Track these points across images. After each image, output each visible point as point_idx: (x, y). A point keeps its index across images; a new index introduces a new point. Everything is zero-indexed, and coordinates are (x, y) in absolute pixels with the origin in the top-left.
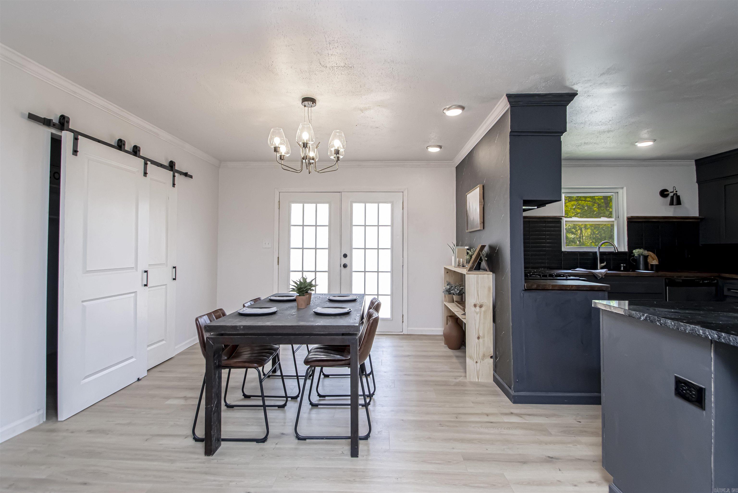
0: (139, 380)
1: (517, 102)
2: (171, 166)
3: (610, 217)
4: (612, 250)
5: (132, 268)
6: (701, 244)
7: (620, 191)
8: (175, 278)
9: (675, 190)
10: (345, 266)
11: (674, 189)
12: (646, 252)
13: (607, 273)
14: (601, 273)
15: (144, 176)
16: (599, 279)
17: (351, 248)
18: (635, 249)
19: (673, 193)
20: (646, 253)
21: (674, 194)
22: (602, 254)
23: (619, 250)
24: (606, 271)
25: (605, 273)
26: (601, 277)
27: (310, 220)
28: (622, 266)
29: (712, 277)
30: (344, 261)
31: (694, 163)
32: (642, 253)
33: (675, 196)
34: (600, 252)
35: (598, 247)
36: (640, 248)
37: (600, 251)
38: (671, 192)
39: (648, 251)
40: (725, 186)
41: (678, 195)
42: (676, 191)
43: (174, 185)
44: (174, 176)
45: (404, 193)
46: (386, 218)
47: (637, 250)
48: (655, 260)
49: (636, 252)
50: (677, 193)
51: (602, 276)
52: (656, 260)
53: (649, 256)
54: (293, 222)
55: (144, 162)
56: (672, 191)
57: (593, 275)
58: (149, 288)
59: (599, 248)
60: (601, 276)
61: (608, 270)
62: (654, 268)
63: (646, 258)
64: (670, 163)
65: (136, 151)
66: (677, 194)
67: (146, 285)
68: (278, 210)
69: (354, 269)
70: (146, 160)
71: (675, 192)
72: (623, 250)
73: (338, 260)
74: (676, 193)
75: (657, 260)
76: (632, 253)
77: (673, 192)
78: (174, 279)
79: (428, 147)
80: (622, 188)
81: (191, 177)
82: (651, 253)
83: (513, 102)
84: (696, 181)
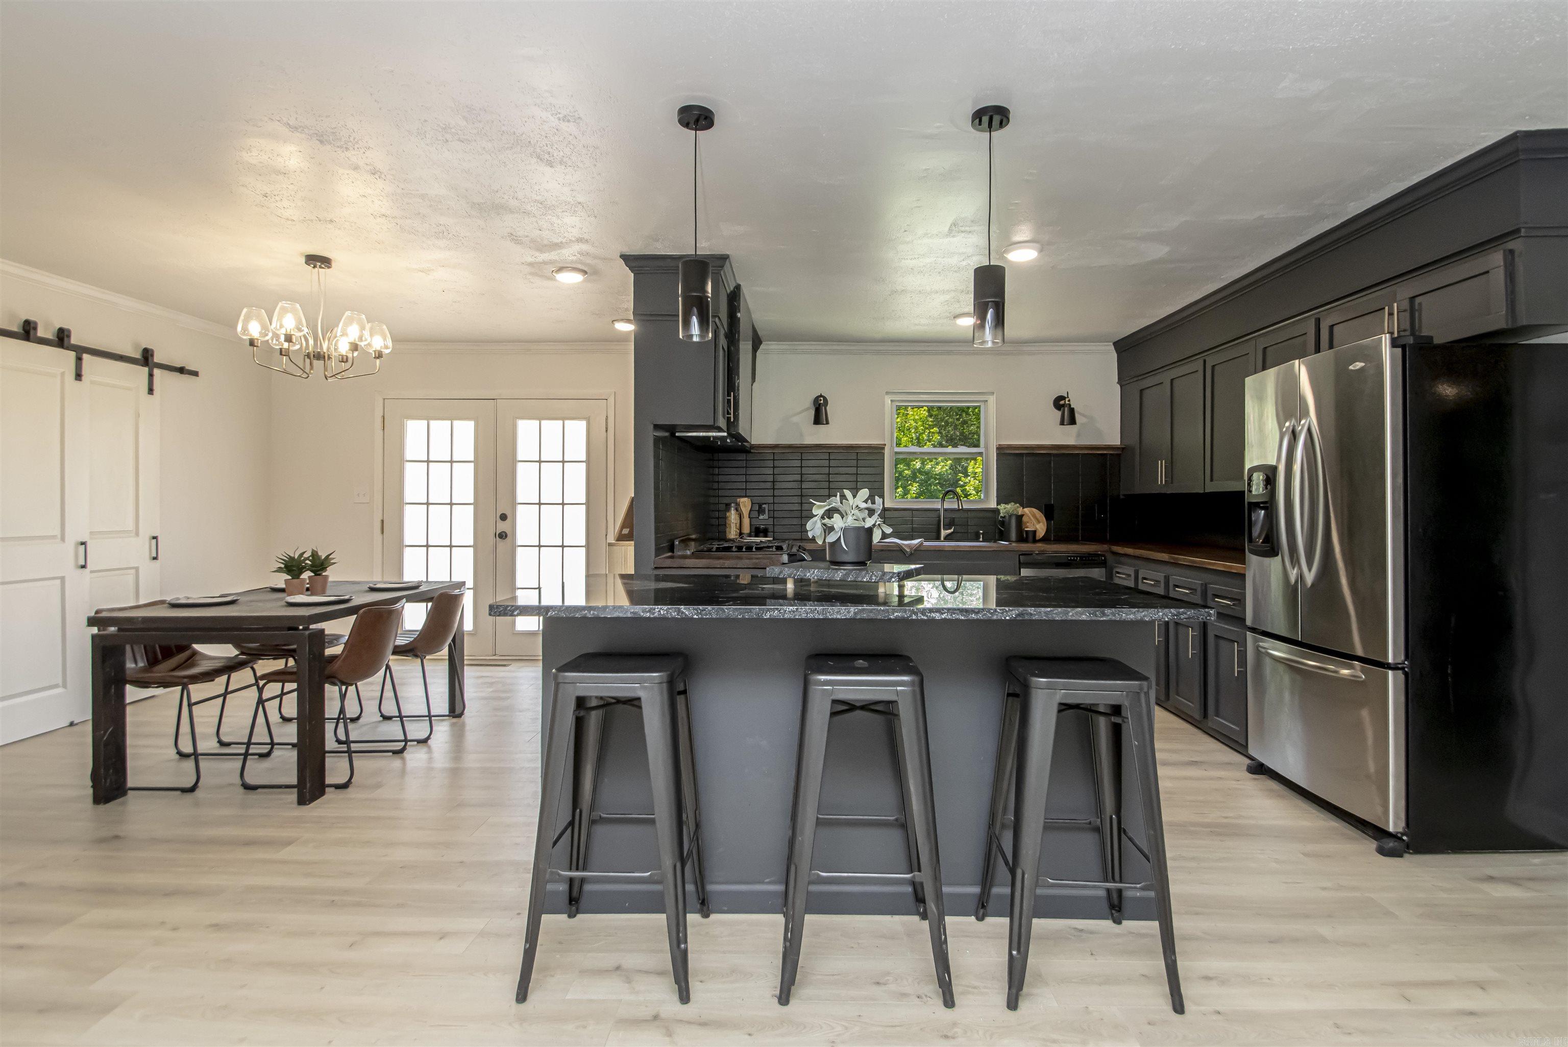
0: (72, 724)
1: (640, 267)
2: (146, 358)
3: (977, 446)
5: (54, 537)
6: (1124, 495)
7: (990, 398)
8: (156, 556)
10: (503, 536)
11: (1073, 399)
12: (1024, 508)
15: (76, 379)
17: (514, 504)
20: (1024, 510)
22: (949, 512)
23: (983, 506)
27: (440, 451)
28: (982, 533)
29: (1099, 553)
30: (503, 526)
31: (1113, 348)
32: (1015, 510)
33: (1066, 409)
34: (946, 509)
35: (939, 500)
36: (1014, 502)
37: (944, 507)
39: (1027, 507)
40: (1142, 391)
43: (151, 391)
44: (151, 375)
45: (608, 402)
46: (577, 449)
47: (1009, 506)
48: (1041, 524)
49: (1007, 509)
52: (1043, 523)
53: (1027, 516)
54: (409, 456)
55: (76, 356)
58: (92, 572)
59: (942, 503)
60: (908, 550)
61: (956, 542)
63: (1019, 518)
64: (1070, 348)
65: (62, 339)
66: (1070, 405)
67: (83, 567)
68: (382, 433)
69: (519, 543)
70: (80, 351)
72: (987, 507)
73: (492, 526)
74: (1068, 403)
75: (1046, 523)
78: (155, 558)
79: (614, 322)
80: (992, 393)
81: (195, 374)
83: (635, 267)
84: (1117, 380)
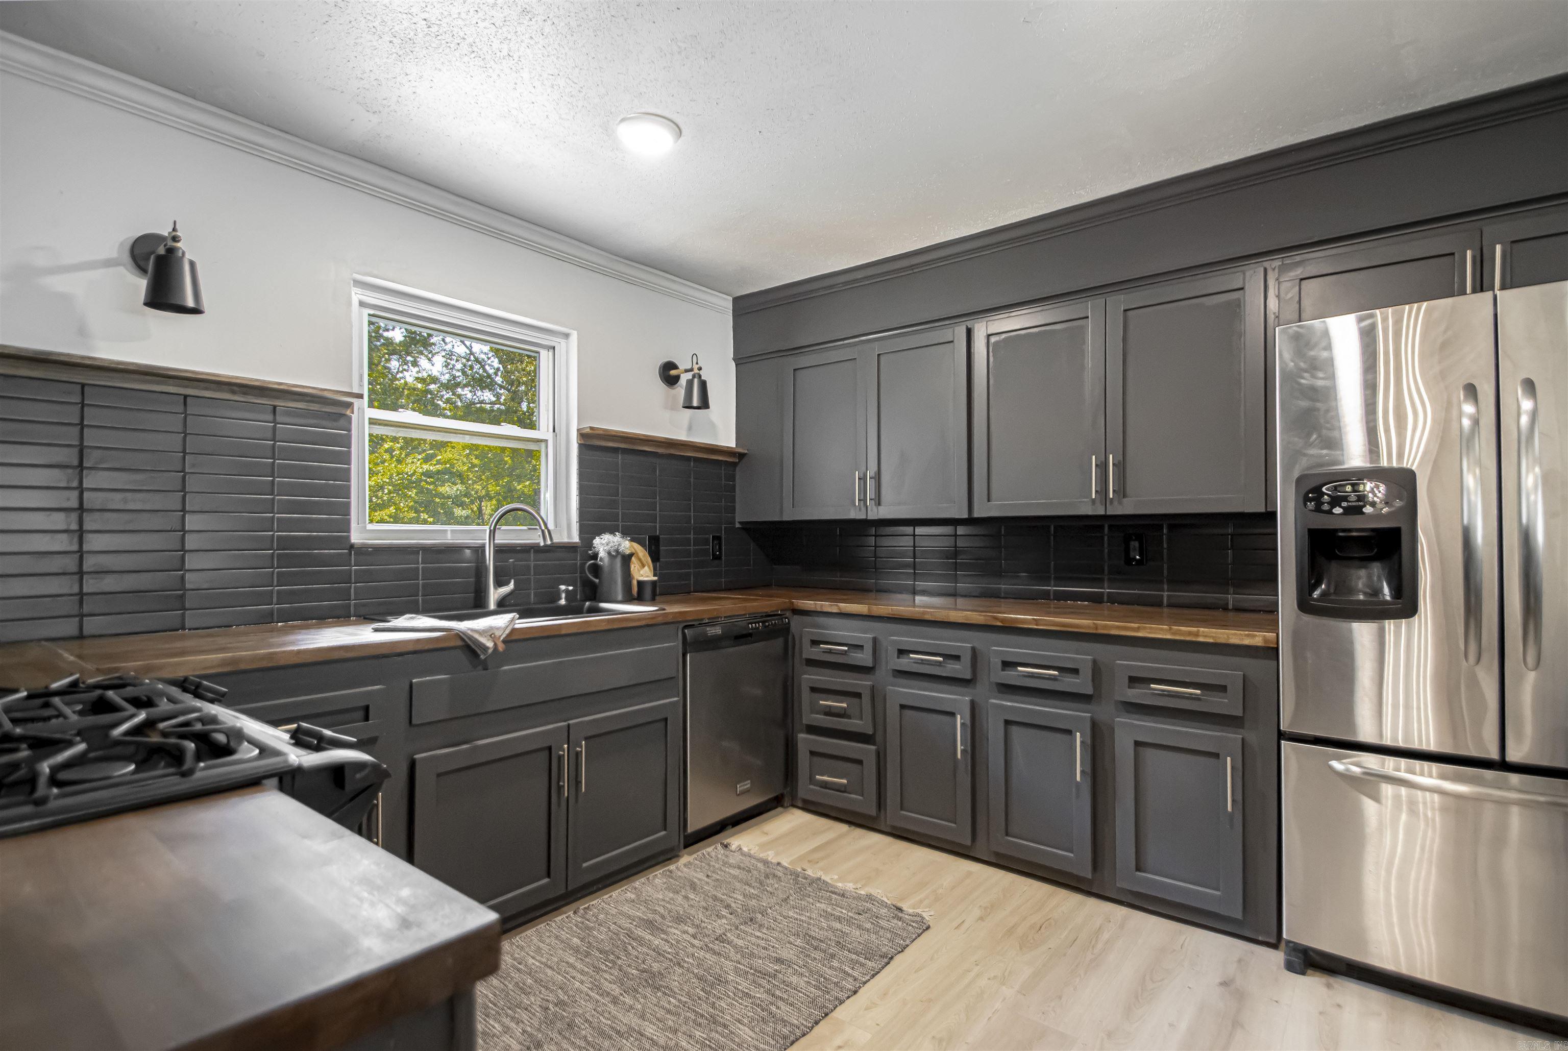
3: (531, 425)
4: (536, 538)
7: (560, 345)
9: (697, 363)
11: (695, 363)
12: (627, 542)
13: (514, 630)
14: (490, 633)
16: (482, 657)
18: (599, 534)
19: (693, 373)
20: (626, 545)
21: (694, 376)
22: (502, 551)
23: (557, 539)
24: (513, 620)
25: (507, 632)
26: (490, 651)
28: (563, 591)
31: (730, 306)
32: (619, 545)
33: (696, 381)
34: (495, 546)
35: (487, 528)
36: (612, 532)
37: (496, 541)
38: (686, 371)
39: (632, 540)
41: (702, 378)
42: (700, 369)
47: (607, 537)
48: (648, 568)
49: (604, 544)
50: (701, 372)
51: (495, 644)
53: (633, 558)
56: (689, 367)
57: (459, 643)
59: (493, 533)
60: (490, 644)
61: (518, 616)
62: (648, 592)
63: (627, 560)
66: (700, 376)
71: (696, 371)
72: (566, 540)
74: (698, 372)
75: (652, 568)
76: (590, 546)
77: (691, 370)
80: (567, 336)
82: (637, 547)
